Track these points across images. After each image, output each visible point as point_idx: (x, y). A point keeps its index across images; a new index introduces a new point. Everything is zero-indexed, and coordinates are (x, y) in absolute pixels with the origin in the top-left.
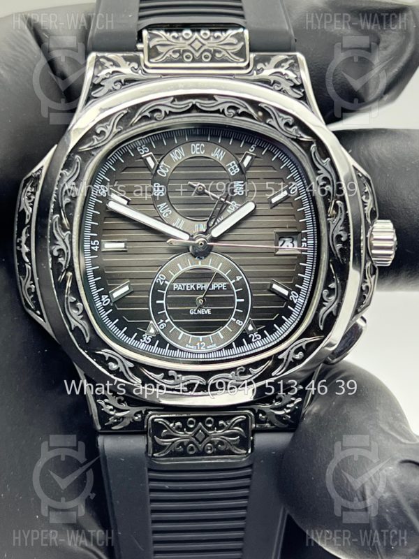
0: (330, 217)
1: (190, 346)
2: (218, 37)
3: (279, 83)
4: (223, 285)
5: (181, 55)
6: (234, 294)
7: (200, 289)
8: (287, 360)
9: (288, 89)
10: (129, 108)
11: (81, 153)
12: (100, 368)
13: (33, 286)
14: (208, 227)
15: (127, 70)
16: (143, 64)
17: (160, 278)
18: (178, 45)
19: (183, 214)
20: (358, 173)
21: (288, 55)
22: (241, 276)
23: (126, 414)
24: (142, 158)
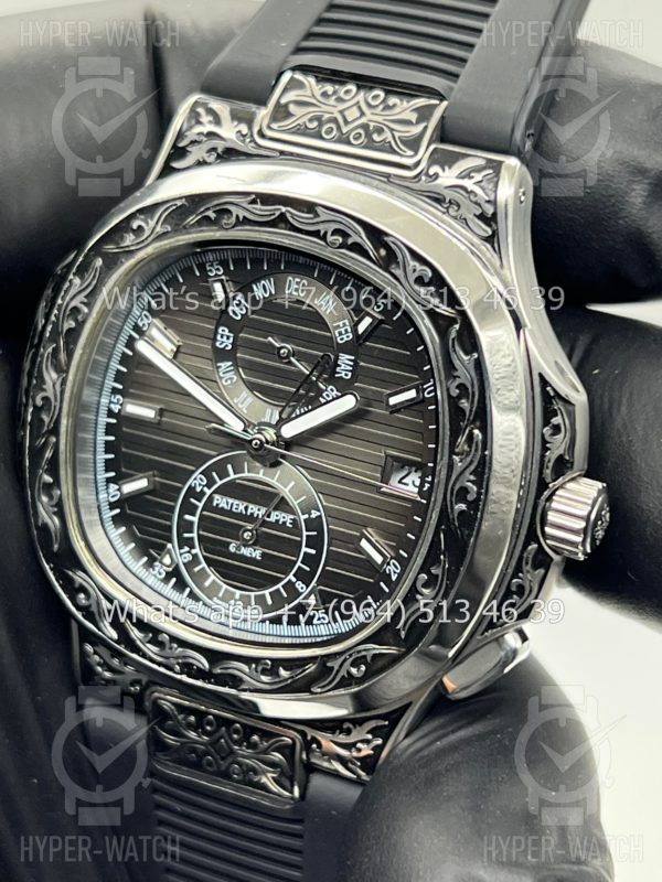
0: (457, 454)
1: (219, 602)
2: (393, 106)
3: (459, 206)
4: (287, 518)
5: (321, 125)
6: (302, 537)
7: (252, 514)
8: (338, 671)
9: (470, 217)
10: (187, 197)
11: (105, 256)
12: (64, 597)
14: (281, 420)
15: (230, 132)
16: (256, 130)
17: (197, 480)
18: (324, 108)
19: (252, 387)
20: (549, 389)
21: (489, 161)
22: (319, 511)
23: (117, 677)
24: (207, 282)
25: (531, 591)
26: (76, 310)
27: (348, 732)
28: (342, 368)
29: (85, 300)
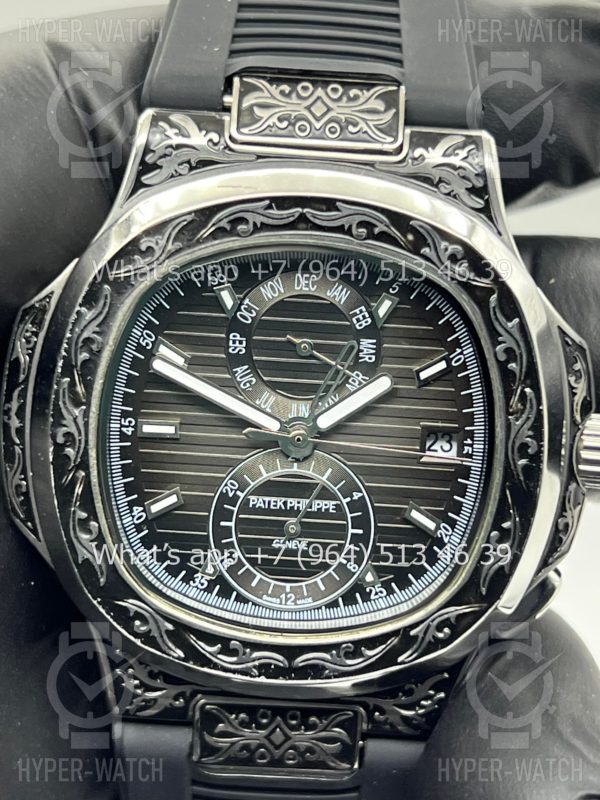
0: (512, 414)
1: (269, 599)
2: (356, 97)
3: (448, 183)
5: (292, 124)
6: (347, 520)
7: (292, 508)
10: (196, 212)
11: (112, 282)
12: (120, 628)
13: (24, 483)
16: (227, 136)
17: (229, 486)
18: (288, 107)
19: (274, 387)
20: (567, 339)
21: (467, 137)
22: (361, 492)
23: (159, 694)
24: (213, 291)
25: (572, 526)
26: (88, 340)
27: (411, 692)
28: (365, 352)
29: (97, 329)
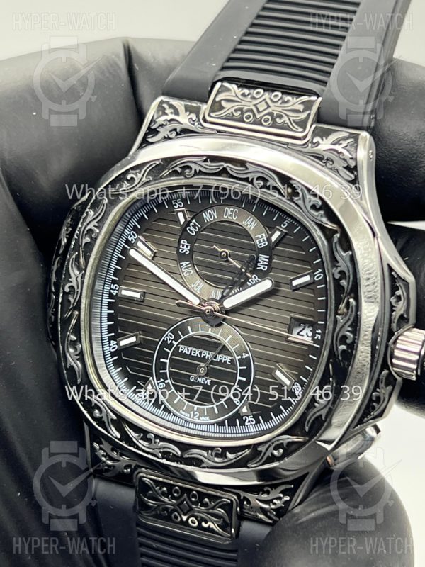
0: (340, 315)
1: (183, 413)
2: (288, 101)
3: (333, 162)
4: (228, 359)
5: (243, 113)
6: (237, 370)
7: (204, 357)
8: (265, 453)
9: (340, 168)
10: (162, 159)
12: (85, 412)
14: (223, 297)
15: (185, 120)
16: (201, 117)
17: (168, 337)
18: (244, 103)
19: (203, 277)
20: (393, 273)
21: (351, 133)
22: (248, 353)
23: (116, 464)
24: (174, 212)
25: (384, 400)
26: (91, 231)
27: (268, 493)
28: (261, 263)
29: (97, 225)
